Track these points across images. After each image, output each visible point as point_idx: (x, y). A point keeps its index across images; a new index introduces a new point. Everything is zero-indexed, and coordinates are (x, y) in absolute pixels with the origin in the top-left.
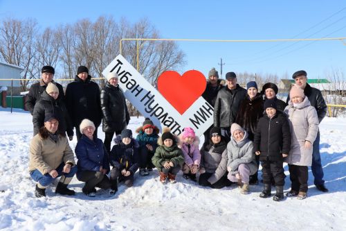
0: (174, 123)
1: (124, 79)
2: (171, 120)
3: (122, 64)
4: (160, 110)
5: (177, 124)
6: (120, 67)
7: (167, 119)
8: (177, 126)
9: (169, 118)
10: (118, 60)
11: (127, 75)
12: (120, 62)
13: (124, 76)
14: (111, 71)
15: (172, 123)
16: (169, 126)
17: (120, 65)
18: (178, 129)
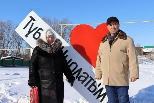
0: (89, 79)
1: (37, 35)
2: (86, 75)
3: (34, 20)
4: (74, 66)
5: (92, 79)
6: (33, 24)
7: (81, 74)
8: (92, 82)
9: (84, 73)
10: (31, 17)
11: (40, 31)
12: (32, 19)
13: (37, 32)
14: (24, 28)
15: (86, 78)
16: (83, 82)
17: (33, 21)
18: (93, 84)
